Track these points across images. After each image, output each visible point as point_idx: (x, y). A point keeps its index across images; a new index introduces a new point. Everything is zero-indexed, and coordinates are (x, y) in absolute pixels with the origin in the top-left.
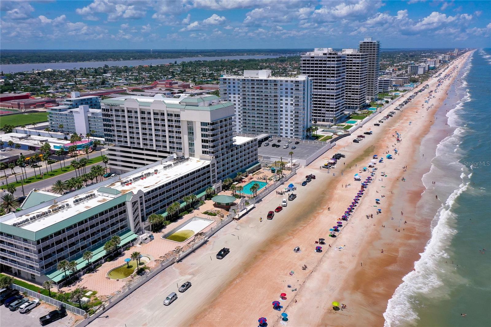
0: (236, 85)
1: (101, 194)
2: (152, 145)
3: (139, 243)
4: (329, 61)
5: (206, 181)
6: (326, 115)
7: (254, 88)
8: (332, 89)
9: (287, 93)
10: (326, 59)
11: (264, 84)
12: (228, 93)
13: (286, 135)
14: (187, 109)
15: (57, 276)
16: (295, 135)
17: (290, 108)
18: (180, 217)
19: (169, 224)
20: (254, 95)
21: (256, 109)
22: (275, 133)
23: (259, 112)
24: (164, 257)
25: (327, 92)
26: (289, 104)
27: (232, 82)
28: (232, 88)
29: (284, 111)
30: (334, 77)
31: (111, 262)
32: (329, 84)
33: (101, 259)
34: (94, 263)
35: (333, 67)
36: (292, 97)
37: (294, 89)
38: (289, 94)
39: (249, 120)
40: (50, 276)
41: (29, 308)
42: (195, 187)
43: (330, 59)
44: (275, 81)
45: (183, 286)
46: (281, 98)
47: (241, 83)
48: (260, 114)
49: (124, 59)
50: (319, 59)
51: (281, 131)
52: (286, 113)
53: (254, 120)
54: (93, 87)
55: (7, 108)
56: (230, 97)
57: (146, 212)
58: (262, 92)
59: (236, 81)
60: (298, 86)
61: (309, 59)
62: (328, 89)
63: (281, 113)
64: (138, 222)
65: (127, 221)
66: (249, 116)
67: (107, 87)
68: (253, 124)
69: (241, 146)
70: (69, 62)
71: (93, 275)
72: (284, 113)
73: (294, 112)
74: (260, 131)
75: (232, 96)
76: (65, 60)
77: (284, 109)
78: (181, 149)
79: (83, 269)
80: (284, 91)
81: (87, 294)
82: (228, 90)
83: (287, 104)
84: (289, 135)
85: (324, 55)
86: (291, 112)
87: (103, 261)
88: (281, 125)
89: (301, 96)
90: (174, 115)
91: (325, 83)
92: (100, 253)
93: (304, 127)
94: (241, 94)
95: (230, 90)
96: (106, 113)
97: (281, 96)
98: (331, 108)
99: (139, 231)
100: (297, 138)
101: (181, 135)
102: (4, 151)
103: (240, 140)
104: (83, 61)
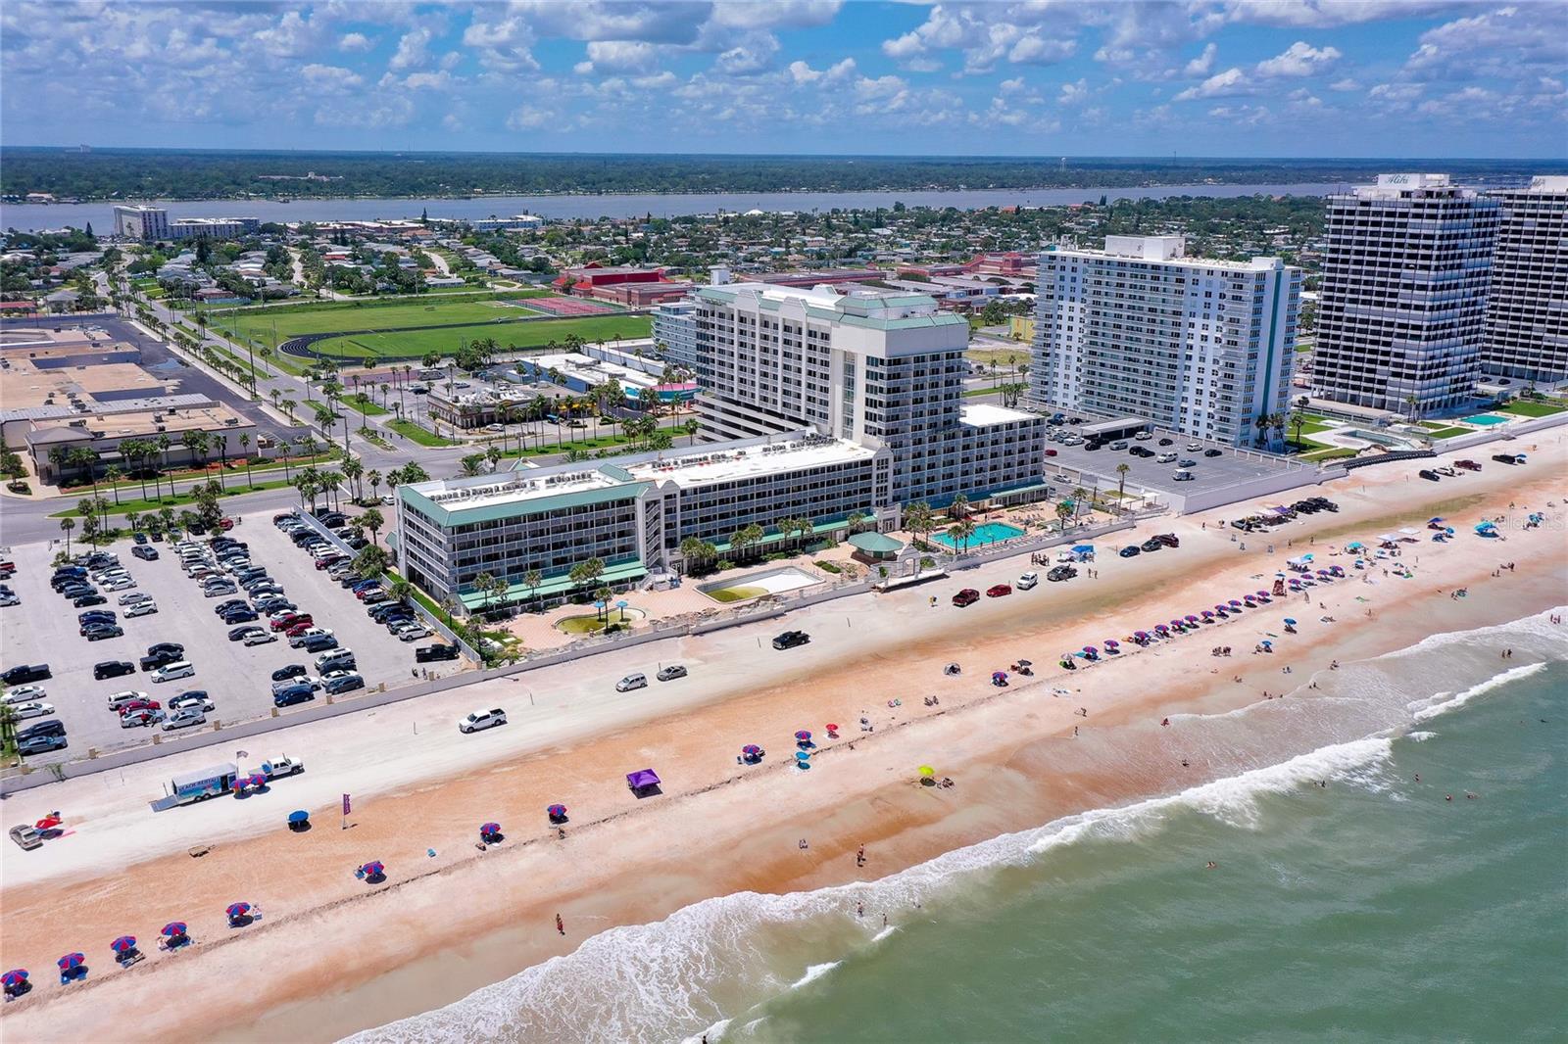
0: (1079, 275)
1: (602, 477)
2: (799, 409)
3: (646, 586)
4: (1416, 216)
5: (858, 498)
6: (1389, 388)
7: (1122, 285)
8: (1417, 308)
9: (1207, 305)
10: (1406, 210)
11: (1149, 276)
12: (1056, 297)
13: (1196, 429)
14: (845, 324)
15: (474, 600)
16: (1220, 430)
17: (1212, 350)
18: (765, 562)
19: (730, 568)
20: (1121, 306)
21: (1123, 345)
22: (1165, 418)
23: (1128, 354)
24: (673, 618)
25: (1400, 316)
26: (1211, 340)
27: (1069, 265)
28: (1068, 283)
29: (1196, 358)
30: (1427, 268)
31: (579, 606)
32: (1410, 291)
33: (561, 594)
34: (546, 597)
35: (1427, 237)
36: (1220, 318)
37: (1229, 295)
38: (1214, 311)
39: (1101, 374)
40: (463, 598)
41: (415, 634)
42: (822, 505)
43: (1420, 211)
44: (1180, 270)
45: (669, 670)
46: (1192, 320)
47: (1092, 270)
48: (1130, 359)
49: (971, 187)
50: (1385, 209)
51: (1182, 415)
52: (1201, 365)
53: (1115, 377)
54: (821, 262)
55: (608, 301)
56: (1061, 307)
57: (682, 531)
58: (1142, 298)
59: (1080, 265)
60: (1241, 287)
61: (1353, 208)
62: (1404, 306)
63: (1187, 363)
64: (657, 548)
65: (634, 539)
66: (1102, 365)
67: (859, 263)
68: (1110, 386)
69: (983, 430)
70: (825, 191)
71: (537, 618)
72: (1195, 363)
73: (1222, 363)
74: (1126, 410)
75: (1066, 303)
76: (814, 186)
77: (1195, 353)
78: (826, 416)
79: (523, 601)
80: (1202, 299)
81: (506, 640)
82: (1057, 287)
83: (1205, 338)
84: (1203, 430)
85: (1403, 196)
86: (1216, 362)
87: (565, 599)
88: (1185, 399)
89: (1247, 318)
90: (819, 335)
91: (1396, 285)
92: (563, 584)
93: (1247, 411)
94: (1089, 300)
95: (1062, 288)
96: (703, 319)
97: (1192, 315)
98: (1410, 367)
99: (657, 565)
100: (1223, 440)
101: (829, 384)
102: (535, 386)
103: (979, 415)
104: (859, 190)
